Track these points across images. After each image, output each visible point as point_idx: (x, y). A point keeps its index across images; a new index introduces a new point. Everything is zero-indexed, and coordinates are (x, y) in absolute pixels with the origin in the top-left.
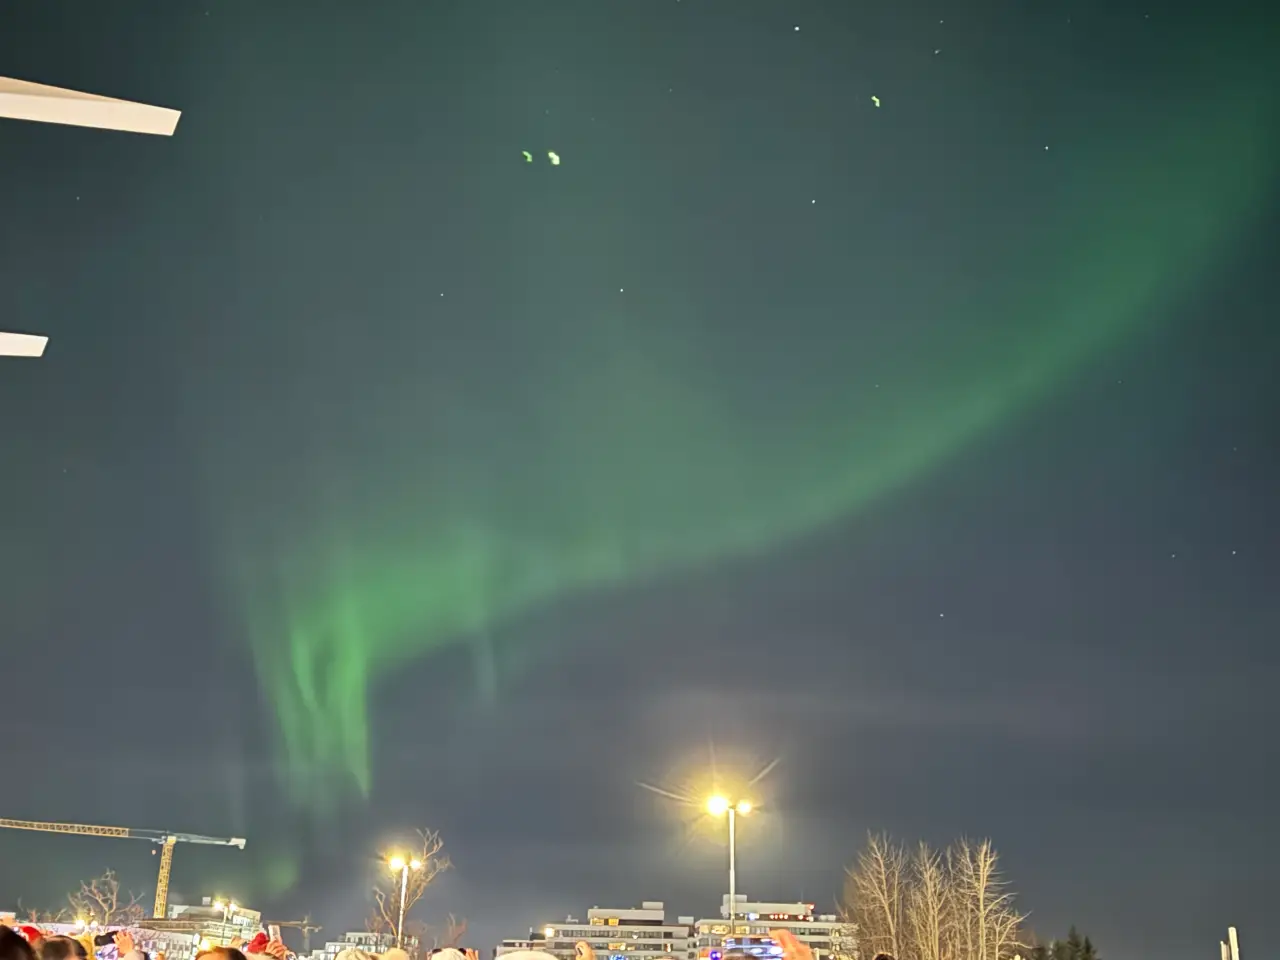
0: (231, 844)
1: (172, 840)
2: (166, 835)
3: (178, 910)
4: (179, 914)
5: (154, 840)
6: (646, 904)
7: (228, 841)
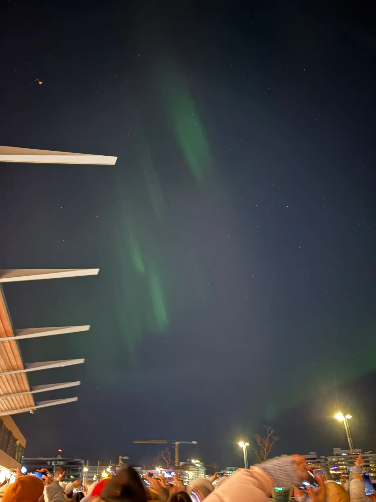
0: (192, 443)
1: (177, 443)
2: (176, 442)
3: (181, 463)
4: (182, 465)
5: (173, 443)
6: (310, 453)
7: (191, 442)
